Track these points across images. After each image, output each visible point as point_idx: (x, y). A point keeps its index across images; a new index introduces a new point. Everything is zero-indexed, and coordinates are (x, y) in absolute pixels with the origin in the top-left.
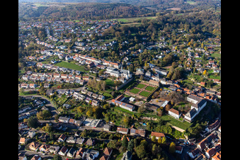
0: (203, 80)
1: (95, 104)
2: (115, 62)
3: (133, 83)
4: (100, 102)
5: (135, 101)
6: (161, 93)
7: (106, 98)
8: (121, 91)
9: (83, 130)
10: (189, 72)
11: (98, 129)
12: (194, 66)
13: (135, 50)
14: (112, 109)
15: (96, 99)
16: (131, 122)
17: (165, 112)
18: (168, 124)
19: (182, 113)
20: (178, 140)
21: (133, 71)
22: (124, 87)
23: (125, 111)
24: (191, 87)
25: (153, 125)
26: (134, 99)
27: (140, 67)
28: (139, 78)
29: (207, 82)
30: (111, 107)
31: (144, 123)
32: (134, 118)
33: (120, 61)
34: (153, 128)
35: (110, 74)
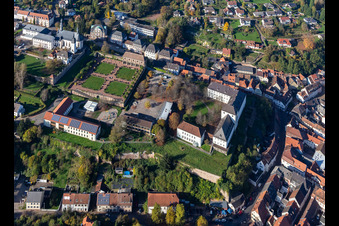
8: (62, 87)
10: (196, 28)
17: (170, 134)
18: (182, 164)
19: (206, 131)
23: (78, 142)
24: (205, 61)
25: (149, 170)
26: (95, 104)
27: (97, 21)
28: (99, 49)
29: (233, 48)
30: (42, 134)
31: (125, 169)
32: (100, 160)
33: (50, 7)
34: (149, 182)
35: (30, 42)
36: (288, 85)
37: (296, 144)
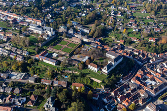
0: (123, 38)
1: (19, 59)
2: (38, 18)
3: (56, 39)
4: (24, 58)
5: (57, 56)
6: (83, 49)
7: (30, 53)
8: (44, 48)
9: (9, 81)
10: (110, 30)
11: (23, 81)
12: (115, 24)
13: (58, 7)
14: (36, 63)
15: (20, 55)
16: (54, 75)
17: (85, 66)
18: (88, 76)
19: (100, 67)
20: (95, 90)
21: (56, 28)
22: (48, 43)
23: (48, 65)
24: (111, 44)
25: (74, 77)
26: (57, 54)
27: (63, 24)
28: (62, 35)
29: (126, 40)
30: (35, 62)
31: (66, 76)
32: (56, 72)
33: (43, 17)
34: (74, 80)
35: (33, 31)
36: (147, 56)
37: (140, 76)
